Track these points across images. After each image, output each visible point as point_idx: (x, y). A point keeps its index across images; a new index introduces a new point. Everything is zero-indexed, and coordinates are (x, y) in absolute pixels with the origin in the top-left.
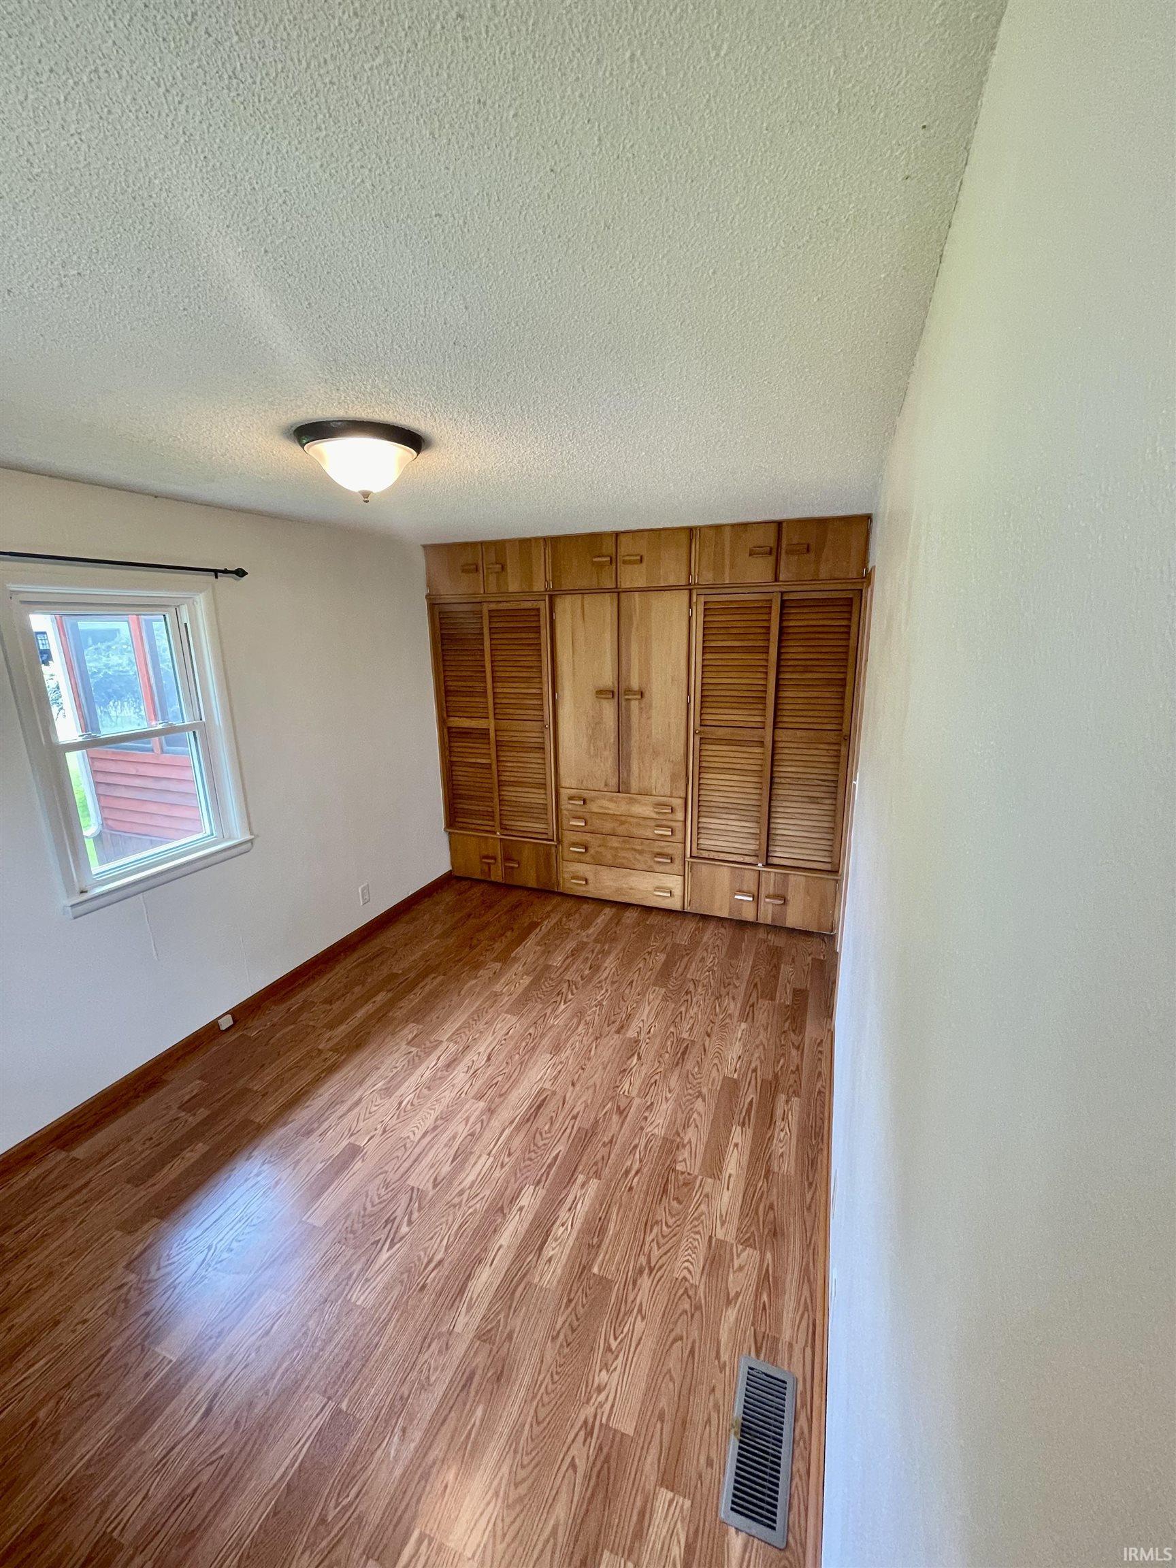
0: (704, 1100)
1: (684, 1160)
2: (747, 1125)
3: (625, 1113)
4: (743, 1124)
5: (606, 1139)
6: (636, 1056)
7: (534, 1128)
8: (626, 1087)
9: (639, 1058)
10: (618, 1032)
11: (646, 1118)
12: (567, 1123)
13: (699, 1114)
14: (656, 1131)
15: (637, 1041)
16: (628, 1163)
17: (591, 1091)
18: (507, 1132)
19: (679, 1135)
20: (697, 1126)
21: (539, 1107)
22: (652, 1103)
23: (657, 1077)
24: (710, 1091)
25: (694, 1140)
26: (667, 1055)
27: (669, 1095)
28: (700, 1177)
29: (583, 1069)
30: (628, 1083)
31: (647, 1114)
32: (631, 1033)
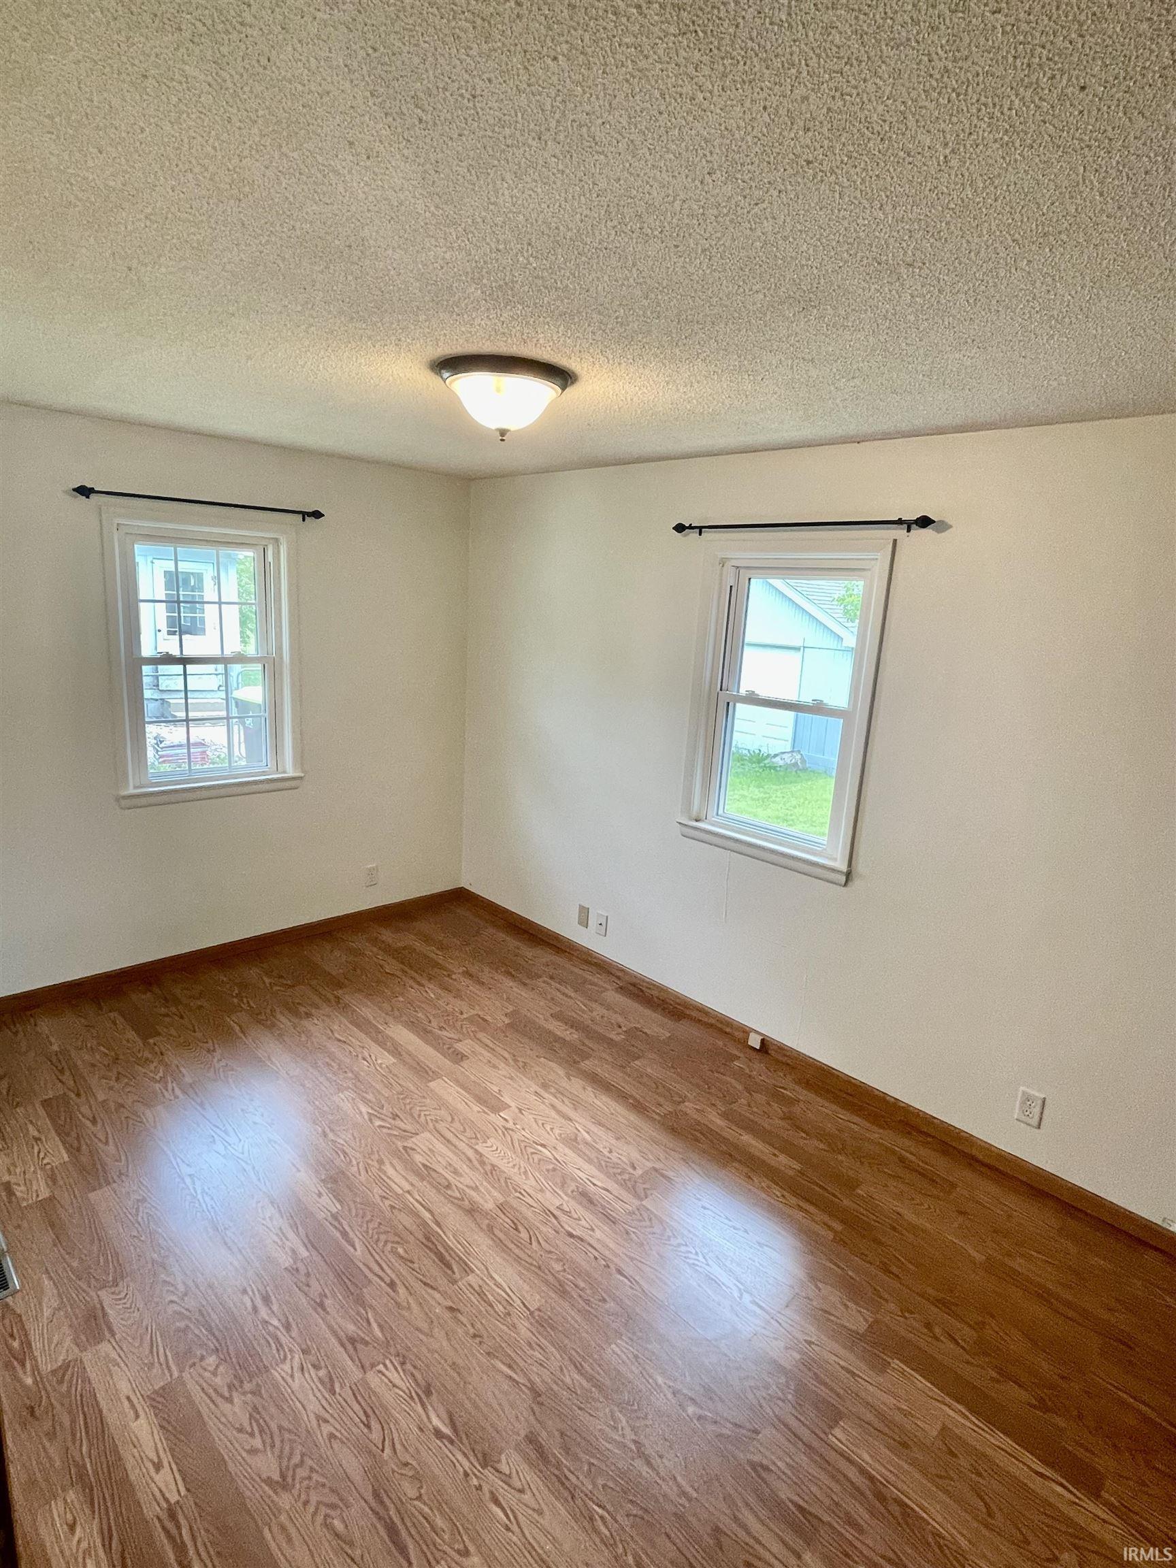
0: (269, 1481)
1: (215, 1374)
2: (164, 1516)
3: (349, 1347)
4: (172, 1515)
5: (328, 1302)
6: (446, 1430)
7: (411, 1239)
8: (393, 1375)
9: (438, 1434)
10: (532, 1439)
11: (316, 1367)
12: (389, 1271)
13: (253, 1451)
14: (287, 1367)
15: (486, 1461)
16: (275, 1307)
17: (425, 1326)
18: (427, 1215)
19: (253, 1393)
20: (240, 1430)
21: (441, 1258)
22: (334, 1393)
23: (376, 1436)
24: (276, 1511)
25: (226, 1407)
26: (412, 1493)
27: (327, 1429)
28: (176, 1374)
29: (475, 1336)
30: (398, 1382)
31: (322, 1373)
32: (511, 1461)
